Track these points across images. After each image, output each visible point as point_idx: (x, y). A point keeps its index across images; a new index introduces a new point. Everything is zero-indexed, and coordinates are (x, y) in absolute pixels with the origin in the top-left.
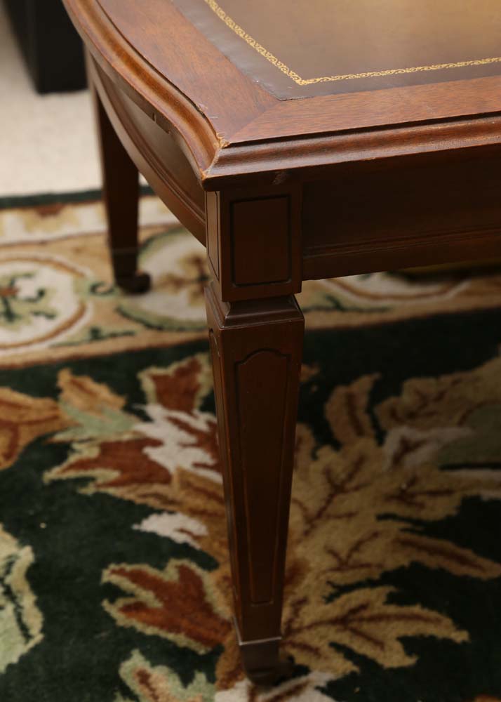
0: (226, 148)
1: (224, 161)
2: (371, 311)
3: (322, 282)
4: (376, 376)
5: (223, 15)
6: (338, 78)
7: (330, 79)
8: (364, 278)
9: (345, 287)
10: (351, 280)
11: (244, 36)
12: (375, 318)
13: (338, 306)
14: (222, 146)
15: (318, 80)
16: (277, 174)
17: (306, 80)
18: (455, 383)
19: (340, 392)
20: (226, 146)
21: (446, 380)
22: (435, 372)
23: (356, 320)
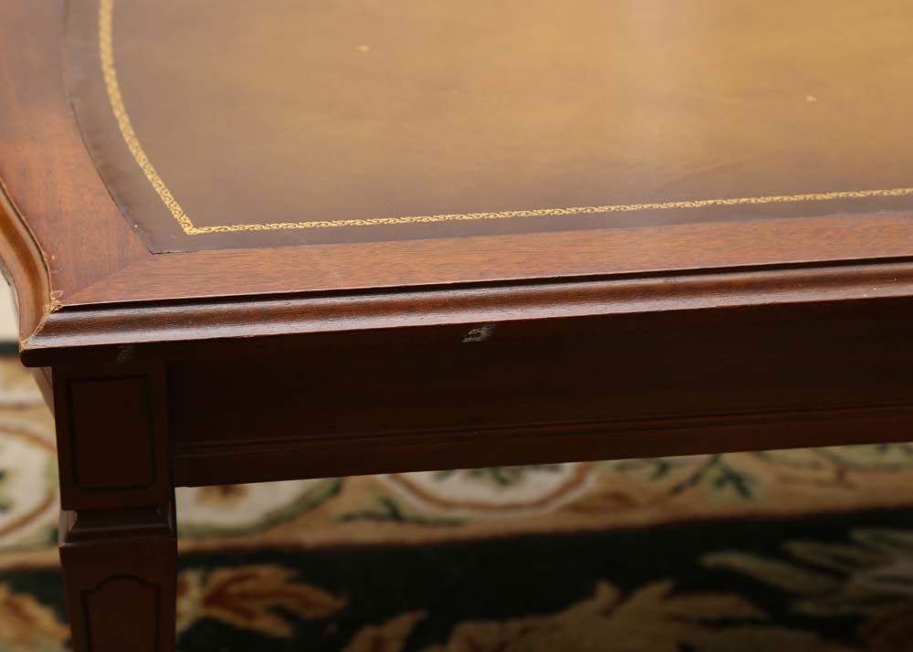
0: (57, 312)
1: (51, 329)
2: (438, 523)
3: (382, 478)
4: (421, 615)
5: (130, 135)
6: (239, 228)
7: (229, 229)
8: (440, 478)
9: (412, 488)
10: (422, 478)
11: (144, 166)
12: (441, 534)
13: (395, 515)
14: (52, 309)
15: (213, 229)
16: (122, 349)
17: (197, 228)
18: (524, 631)
19: (367, 634)
20: (57, 309)
21: (514, 625)
22: (500, 615)
23: (413, 535)
